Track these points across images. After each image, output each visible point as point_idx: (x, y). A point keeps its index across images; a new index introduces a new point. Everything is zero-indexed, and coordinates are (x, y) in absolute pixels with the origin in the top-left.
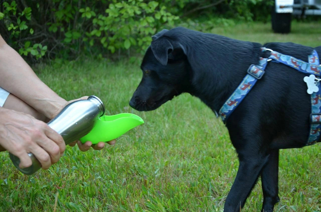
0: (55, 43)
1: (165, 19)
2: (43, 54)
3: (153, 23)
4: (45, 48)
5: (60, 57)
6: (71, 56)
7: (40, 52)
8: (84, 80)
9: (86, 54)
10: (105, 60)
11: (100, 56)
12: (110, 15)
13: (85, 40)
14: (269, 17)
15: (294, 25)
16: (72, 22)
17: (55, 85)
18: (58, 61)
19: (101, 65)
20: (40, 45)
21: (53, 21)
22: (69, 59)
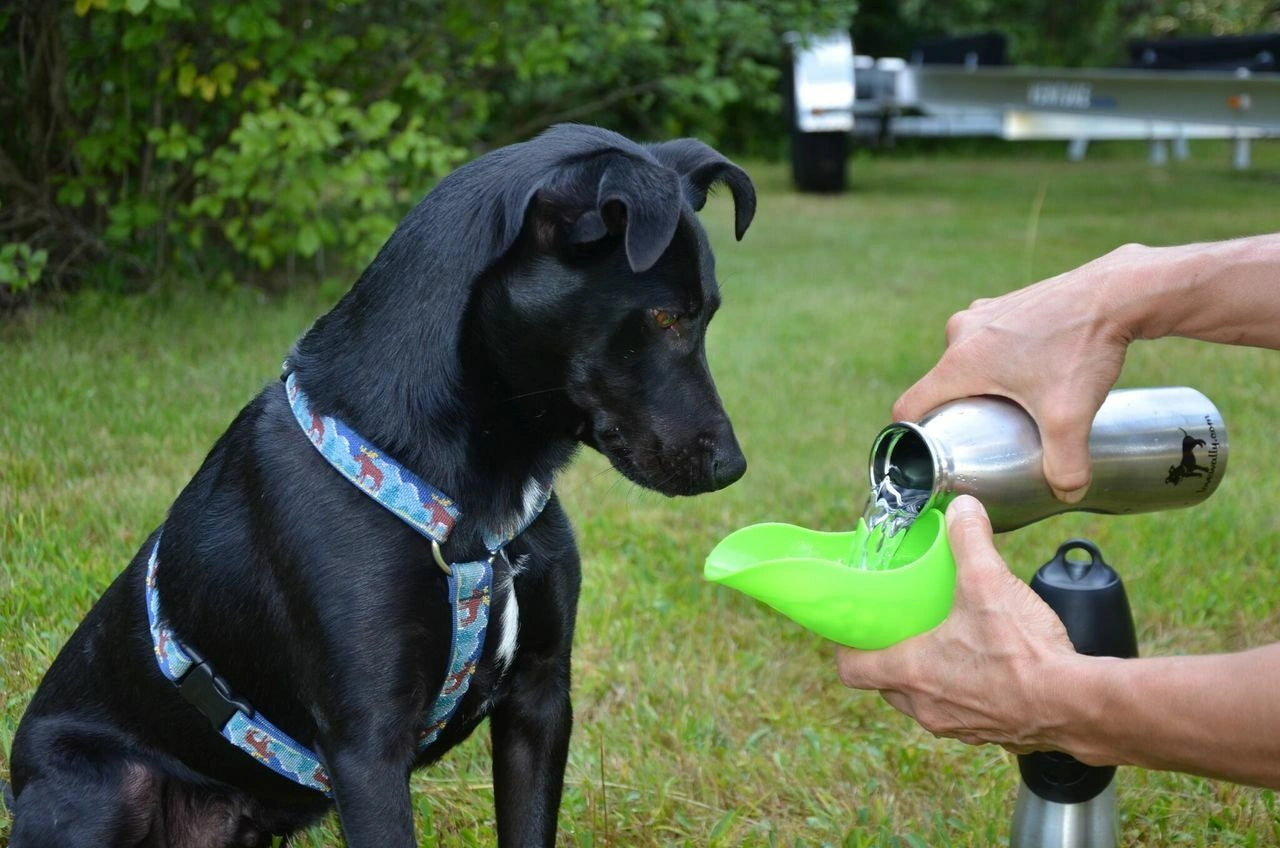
0: (78, 241)
1: (420, 159)
2: (34, 276)
3: (385, 172)
4: (41, 256)
5: (96, 286)
6: (133, 280)
7: (22, 271)
8: (171, 358)
9: (181, 274)
10: (243, 292)
11: (227, 278)
12: (247, 149)
13: (174, 227)
14: (785, 145)
15: (859, 167)
16: (134, 171)
17: (76, 374)
18: (91, 298)
19: (228, 306)
20: (25, 249)
21: (75, 173)
22: (125, 292)
